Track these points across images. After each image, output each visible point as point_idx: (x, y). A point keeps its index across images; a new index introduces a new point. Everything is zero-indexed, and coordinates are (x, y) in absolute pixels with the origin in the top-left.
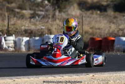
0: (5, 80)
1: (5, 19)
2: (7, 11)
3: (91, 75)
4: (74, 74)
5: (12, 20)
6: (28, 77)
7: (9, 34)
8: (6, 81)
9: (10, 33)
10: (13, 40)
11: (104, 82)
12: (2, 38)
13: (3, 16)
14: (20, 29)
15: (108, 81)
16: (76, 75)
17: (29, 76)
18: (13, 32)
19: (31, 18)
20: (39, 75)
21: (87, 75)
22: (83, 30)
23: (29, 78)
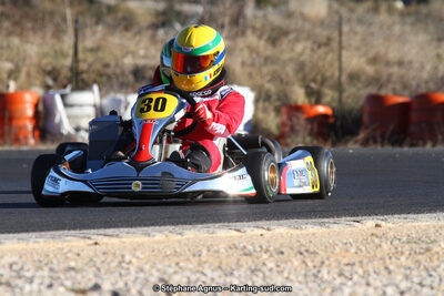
0: (65, 241)
1: (64, 32)
2: (71, 4)
3: (369, 223)
4: (310, 221)
5: (88, 32)
6: (145, 229)
7: (80, 84)
8: (66, 244)
9: (83, 80)
10: (95, 106)
11: (414, 246)
12: (53, 97)
13: (57, 19)
14: (117, 65)
15: (432, 242)
16: (315, 224)
17: (151, 228)
18: (93, 76)
19: (155, 27)
20: (186, 223)
21: (357, 224)
22: (340, 69)
23: (149, 236)
